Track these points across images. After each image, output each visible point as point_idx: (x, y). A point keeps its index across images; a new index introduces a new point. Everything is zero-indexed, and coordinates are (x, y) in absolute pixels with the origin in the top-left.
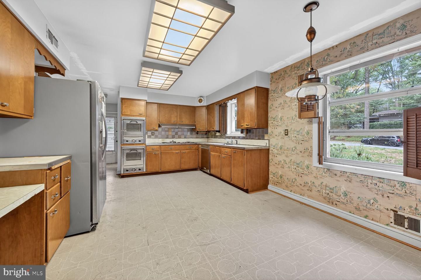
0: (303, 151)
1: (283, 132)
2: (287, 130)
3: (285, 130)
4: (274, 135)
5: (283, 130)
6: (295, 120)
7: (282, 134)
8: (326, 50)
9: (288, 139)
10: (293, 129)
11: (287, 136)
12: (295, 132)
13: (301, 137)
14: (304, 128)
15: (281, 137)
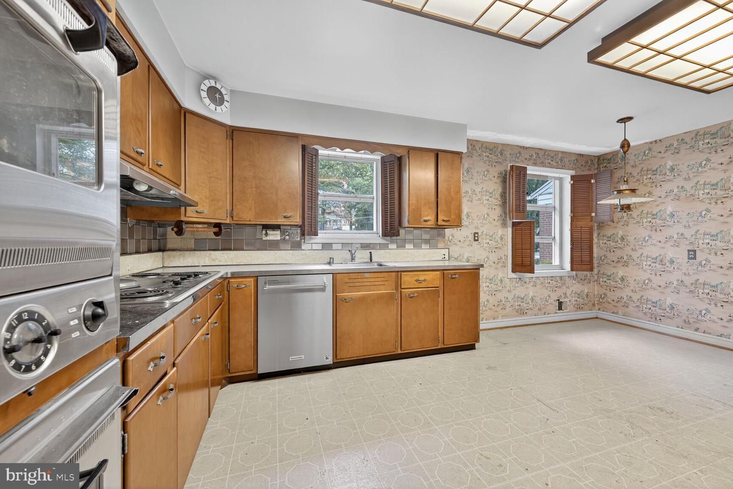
0: (496, 261)
1: (471, 237)
2: (477, 233)
3: (475, 233)
4: (456, 241)
5: (472, 234)
6: (488, 221)
7: (470, 239)
8: (518, 146)
9: (479, 246)
10: (484, 233)
11: (477, 242)
12: (488, 237)
13: (494, 244)
14: (498, 232)
15: (468, 244)
